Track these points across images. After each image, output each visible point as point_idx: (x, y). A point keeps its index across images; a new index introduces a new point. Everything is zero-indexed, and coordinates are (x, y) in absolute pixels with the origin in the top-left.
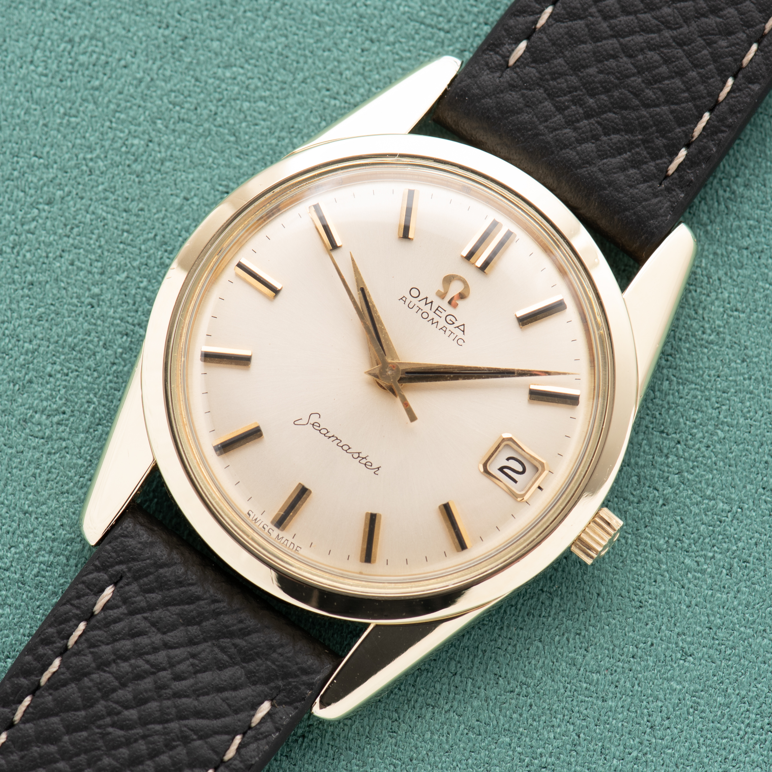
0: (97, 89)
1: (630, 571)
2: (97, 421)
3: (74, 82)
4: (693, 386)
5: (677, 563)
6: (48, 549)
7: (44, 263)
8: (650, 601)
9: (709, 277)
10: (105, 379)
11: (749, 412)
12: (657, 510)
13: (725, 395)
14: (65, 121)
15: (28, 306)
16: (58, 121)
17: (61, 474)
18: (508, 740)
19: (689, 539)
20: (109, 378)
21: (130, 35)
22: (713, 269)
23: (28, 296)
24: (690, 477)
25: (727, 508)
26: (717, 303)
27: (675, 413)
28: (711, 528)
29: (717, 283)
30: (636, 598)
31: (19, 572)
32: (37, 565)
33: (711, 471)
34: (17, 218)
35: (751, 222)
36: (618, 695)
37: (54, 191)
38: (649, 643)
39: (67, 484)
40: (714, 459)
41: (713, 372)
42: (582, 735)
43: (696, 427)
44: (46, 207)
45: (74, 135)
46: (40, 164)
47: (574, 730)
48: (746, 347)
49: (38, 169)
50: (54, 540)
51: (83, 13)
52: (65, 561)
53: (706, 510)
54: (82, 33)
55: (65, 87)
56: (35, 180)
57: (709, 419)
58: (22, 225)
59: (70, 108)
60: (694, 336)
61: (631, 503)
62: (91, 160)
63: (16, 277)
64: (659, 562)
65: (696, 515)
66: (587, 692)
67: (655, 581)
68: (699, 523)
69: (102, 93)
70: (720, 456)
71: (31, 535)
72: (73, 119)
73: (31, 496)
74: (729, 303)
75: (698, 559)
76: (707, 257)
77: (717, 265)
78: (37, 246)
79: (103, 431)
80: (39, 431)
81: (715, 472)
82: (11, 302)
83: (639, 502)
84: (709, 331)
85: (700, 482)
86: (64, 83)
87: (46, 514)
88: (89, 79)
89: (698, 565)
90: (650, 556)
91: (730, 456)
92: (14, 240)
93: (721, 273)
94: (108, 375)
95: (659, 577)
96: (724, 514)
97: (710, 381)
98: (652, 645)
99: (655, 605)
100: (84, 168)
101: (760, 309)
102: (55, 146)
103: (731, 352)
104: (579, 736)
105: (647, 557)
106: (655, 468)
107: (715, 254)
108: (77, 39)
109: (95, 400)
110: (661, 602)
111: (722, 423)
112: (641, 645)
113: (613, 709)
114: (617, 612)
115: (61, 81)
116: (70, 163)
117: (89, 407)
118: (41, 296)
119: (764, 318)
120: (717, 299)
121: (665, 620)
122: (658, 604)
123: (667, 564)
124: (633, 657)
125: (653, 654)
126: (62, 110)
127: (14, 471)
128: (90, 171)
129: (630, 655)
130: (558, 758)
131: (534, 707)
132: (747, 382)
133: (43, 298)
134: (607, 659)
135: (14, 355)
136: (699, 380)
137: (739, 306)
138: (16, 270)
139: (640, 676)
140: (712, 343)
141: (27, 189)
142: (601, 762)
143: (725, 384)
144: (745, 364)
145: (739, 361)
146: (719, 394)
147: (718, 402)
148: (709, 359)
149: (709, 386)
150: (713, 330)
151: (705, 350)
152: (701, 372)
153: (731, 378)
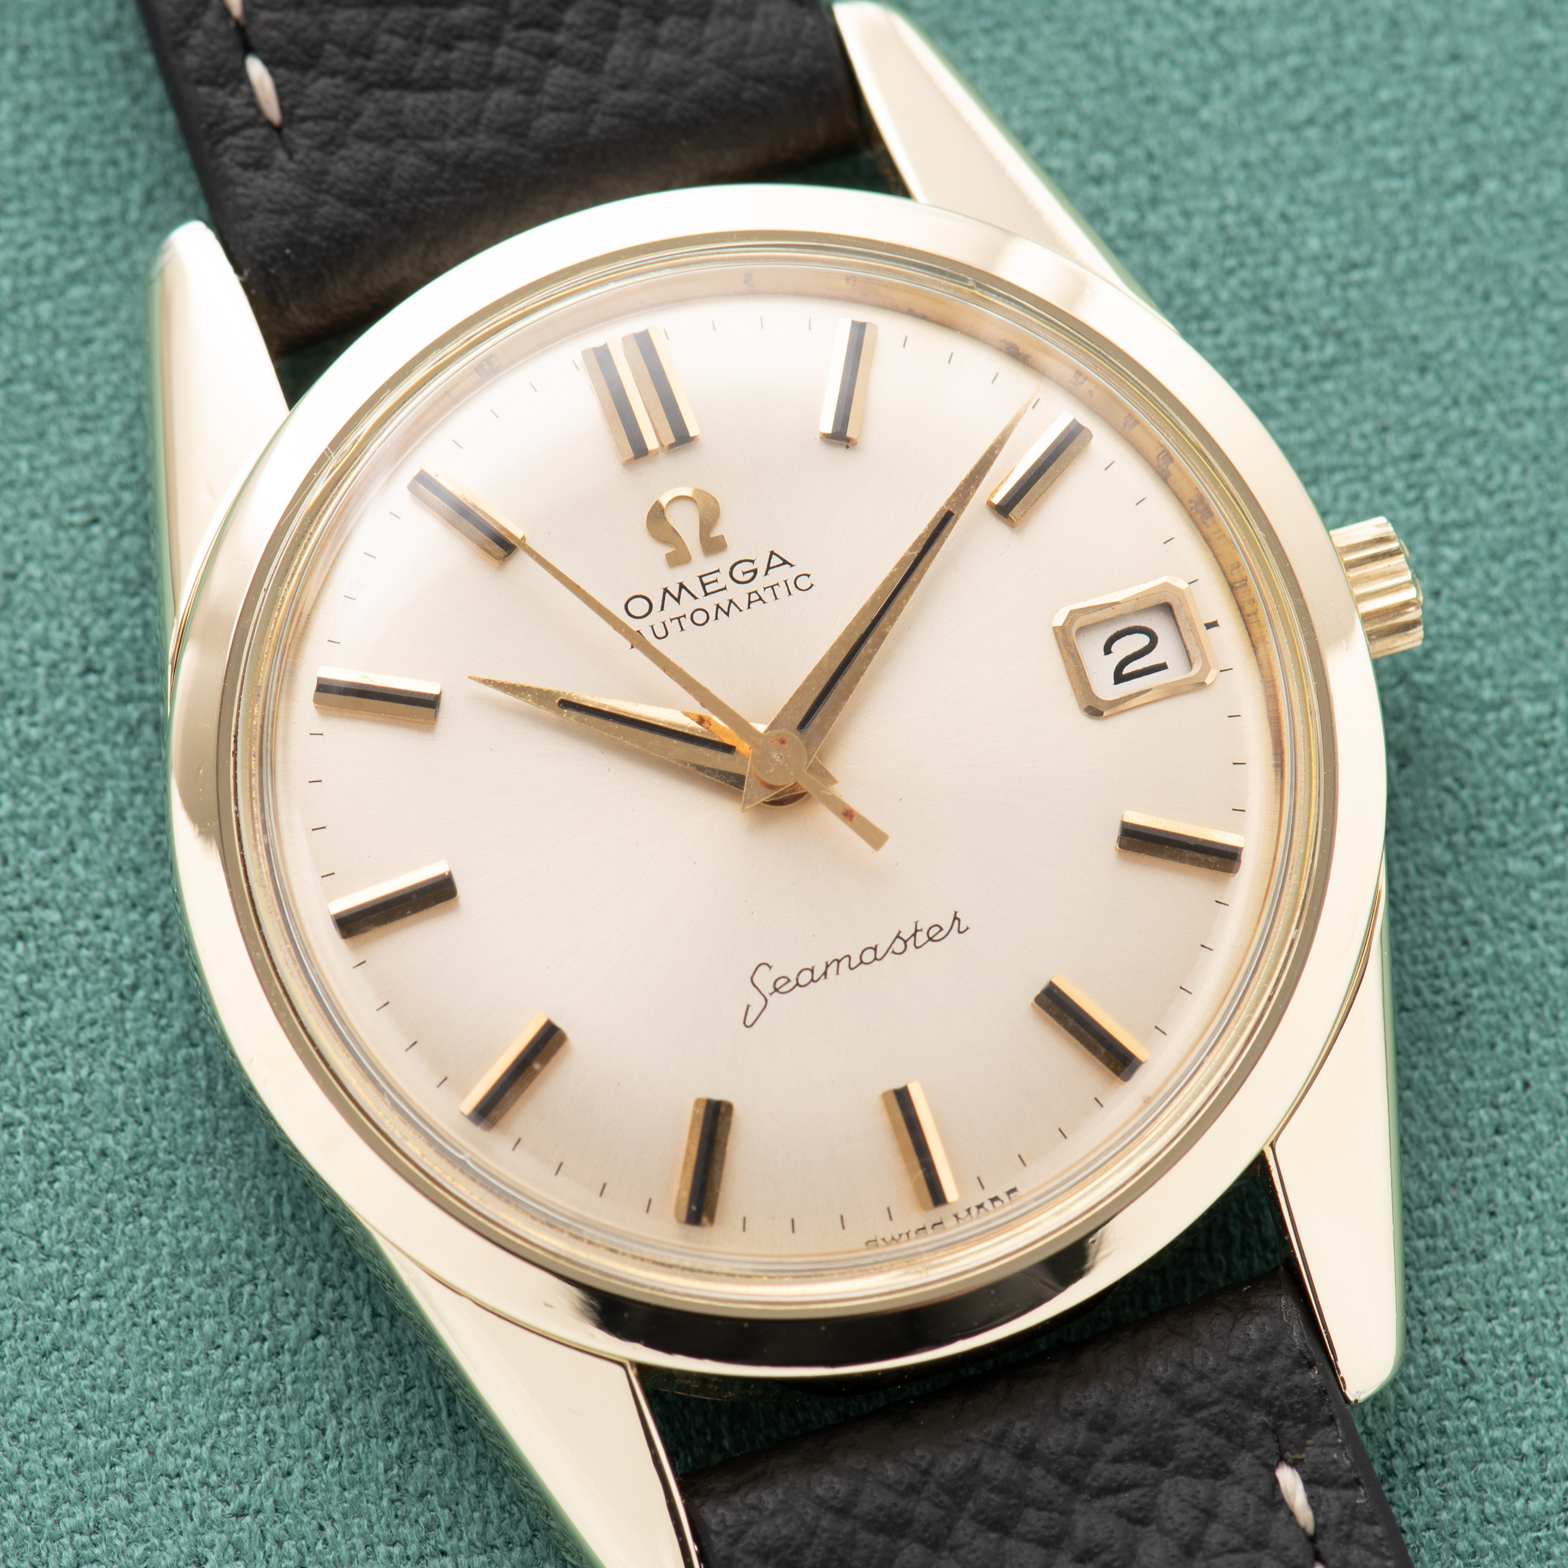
2: (47, 1158)
4: (1339, 477)
5: (1493, 882)
6: (73, 1494)
8: (1475, 992)
9: (1257, 221)
10: (19, 1058)
11: (1490, 477)
13: (1419, 465)
17: (21, 1314)
19: (1493, 815)
20: (26, 1052)
22: (1258, 202)
24: (1430, 678)
25: (1544, 708)
26: (1303, 271)
28: (1531, 770)
29: (1282, 228)
30: (1440, 1000)
32: (66, 1541)
33: (1469, 644)
35: (1294, 60)
36: (1507, 1231)
38: (1519, 1085)
39: (47, 1330)
40: (1463, 615)
41: (1368, 427)
42: (1469, 1356)
47: (1446, 1353)
48: (1415, 339)
50: (77, 1469)
52: (124, 1503)
53: (1502, 736)
60: (1286, 364)
64: (1454, 897)
65: (1483, 756)
66: (1432, 1258)
67: (1465, 942)
68: (1499, 771)
70: (1473, 603)
71: (20, 1482)
74: (1329, 257)
75: (1536, 850)
76: (1231, 181)
77: (1262, 188)
79: (71, 1175)
81: (1479, 643)
84: (1314, 341)
85: (1458, 680)
87: (32, 1419)
89: (1542, 863)
90: (1428, 893)
91: (1495, 592)
93: (1280, 200)
94: (23, 1045)
95: (1469, 931)
96: (1544, 726)
97: (1370, 449)
98: (1526, 1085)
99: (1490, 996)
101: (1405, 241)
103: (1386, 365)
104: (1463, 1363)
105: (1423, 900)
107: (1246, 165)
109: (19, 1114)
110: (1500, 982)
111: (1444, 528)
112: (1503, 1098)
113: (1510, 1266)
114: (1413, 1050)
117: (12, 1136)
119: (1423, 257)
120: (1299, 260)
121: (1529, 1018)
122: (1495, 989)
123: (1471, 893)
124: (1498, 1132)
125: (1539, 1103)
129: (1489, 1131)
130: (1442, 1432)
132: (1454, 415)
134: (1443, 1164)
136: (1346, 458)
137: (1356, 255)
139: (1533, 1166)
140: (1333, 362)
142: (1540, 1398)
143: (1408, 440)
144: (1430, 378)
145: (1413, 376)
146: (1404, 467)
147: (1410, 487)
148: (1345, 401)
149: (1374, 460)
150: (1323, 335)
151: (1328, 386)
152: (1341, 438)
153: (1416, 421)
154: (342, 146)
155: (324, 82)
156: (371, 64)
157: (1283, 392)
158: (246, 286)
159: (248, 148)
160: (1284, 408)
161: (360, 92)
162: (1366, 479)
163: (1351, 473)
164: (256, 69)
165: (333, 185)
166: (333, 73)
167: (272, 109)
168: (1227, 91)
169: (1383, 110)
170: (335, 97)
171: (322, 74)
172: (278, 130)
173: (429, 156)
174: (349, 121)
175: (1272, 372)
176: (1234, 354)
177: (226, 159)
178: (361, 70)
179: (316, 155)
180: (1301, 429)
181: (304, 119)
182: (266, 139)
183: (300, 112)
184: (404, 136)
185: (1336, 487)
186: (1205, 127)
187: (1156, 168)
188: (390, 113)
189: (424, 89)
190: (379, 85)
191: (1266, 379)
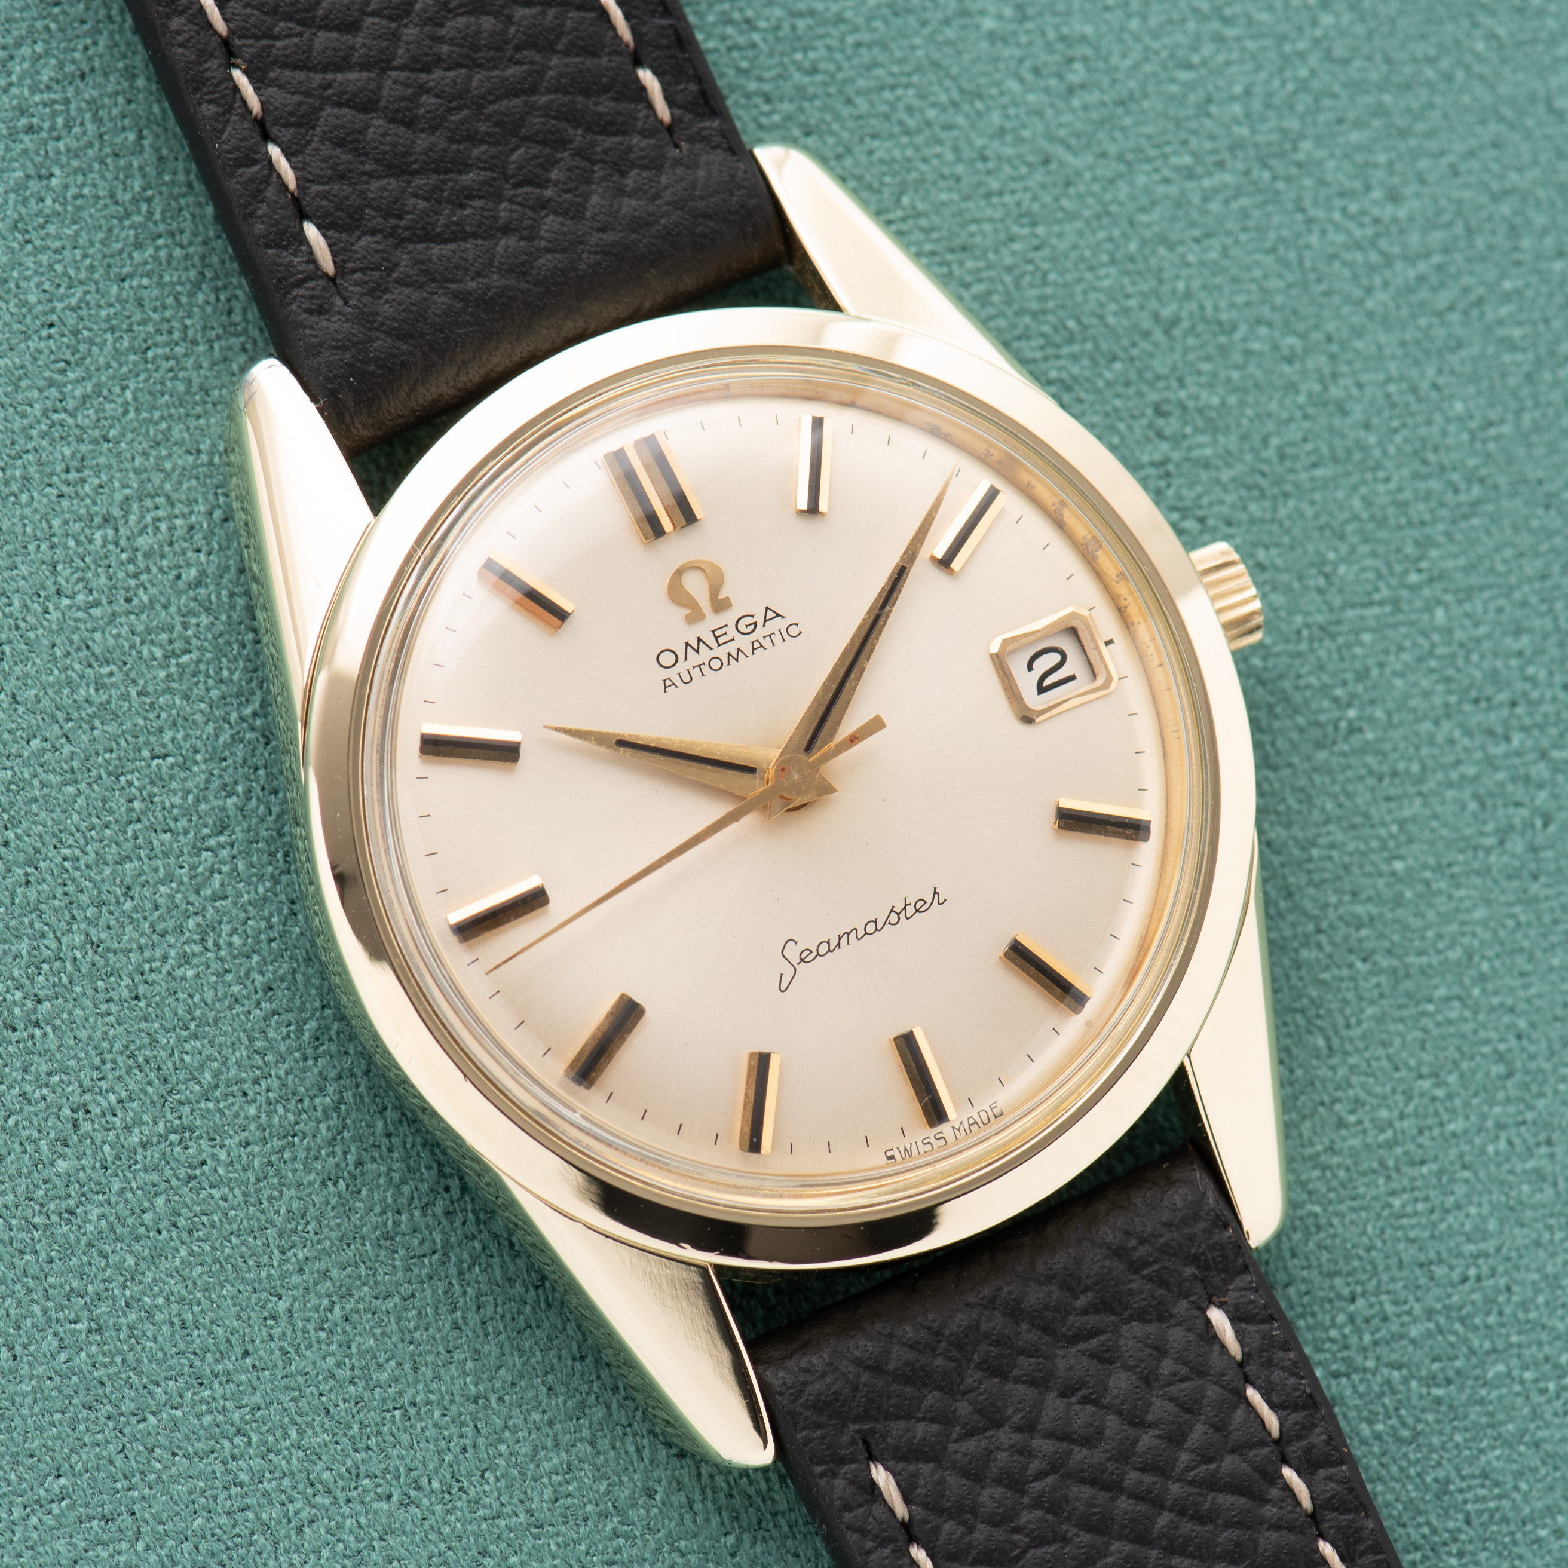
0: (198, 584)
1: (1551, 969)
3: (153, 591)
4: (1487, 594)
7: (271, 941)
9: (1414, 390)
12: (1540, 840)
13: (1548, 583)
14: (173, 669)
15: (284, 1030)
16: (162, 674)
18: (1501, 1368)
21: (204, 458)
22: (1414, 373)
23: (275, 1013)
26: (1452, 429)
27: (1482, 657)
29: (1434, 395)
31: (520, 1509)
34: (182, 883)
35: (1436, 259)
37: (220, 802)
41: (1508, 553)
43: (1530, 662)
44: (222, 839)
45: (201, 686)
46: (172, 767)
48: (1540, 482)
49: (172, 777)
51: (102, 460)
54: (118, 497)
55: (143, 608)
56: (177, 800)
57: (1545, 636)
58: (197, 892)
59: (171, 642)
60: (1442, 505)
61: (1488, 851)
62: (255, 714)
63: (236, 989)
69: (212, 587)
71: (507, 1434)
72: (185, 658)
73: (470, 1365)
74: (1471, 417)
76: (1393, 357)
77: (1417, 362)
78: (243, 915)
80: (422, 1242)
82: (251, 1040)
83: (1502, 843)
84: (1463, 486)
86: (136, 601)
88: (174, 572)
92: (198, 925)
93: (1431, 371)
97: (1510, 571)
100: (249, 735)
101: (1529, 403)
102: (180, 721)
103: (1519, 503)
106: (1496, 768)
107: (1403, 344)
108: (116, 512)
115: (128, 600)
116: (221, 740)
118: (298, 1002)
119: (1544, 416)
120: (1448, 420)
126: (158, 653)
127: (417, 1335)
128: (264, 736)
131: (1516, 1288)
133: (303, 1003)
135: (306, 1129)
136: (1491, 579)
137: (1493, 415)
138: (229, 977)
140: (1475, 504)
141: (172, 825)
143: (1539, 563)
144: (1553, 513)
145: (1540, 511)
146: (1537, 585)
147: (1543, 600)
148: (1488, 533)
149: (1513, 580)
150: (1469, 480)
151: (1475, 521)
152: (1487, 563)
153: (1544, 547)
154: (386, 291)
155: (366, 240)
156: (403, 223)
157: (1441, 527)
158: (321, 410)
159: (312, 297)
160: (1441, 539)
161: (396, 246)
162: (1508, 595)
163: (1496, 591)
164: (311, 231)
165: (382, 324)
166: (373, 232)
167: (328, 264)
168: (1386, 285)
169: (1507, 297)
170: (377, 251)
171: (365, 234)
172: (333, 280)
173: (455, 295)
174: (390, 271)
175: (1432, 511)
176: (1401, 497)
177: (294, 307)
178: (394, 228)
179: (366, 299)
180: (1455, 556)
181: (354, 271)
182: (324, 289)
183: (350, 265)
184: (434, 280)
185: (1486, 602)
186: (1370, 314)
187: (1334, 348)
188: (423, 262)
189: (445, 241)
190: (410, 240)
191: (1427, 517)
